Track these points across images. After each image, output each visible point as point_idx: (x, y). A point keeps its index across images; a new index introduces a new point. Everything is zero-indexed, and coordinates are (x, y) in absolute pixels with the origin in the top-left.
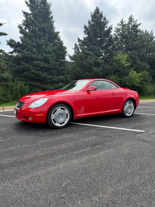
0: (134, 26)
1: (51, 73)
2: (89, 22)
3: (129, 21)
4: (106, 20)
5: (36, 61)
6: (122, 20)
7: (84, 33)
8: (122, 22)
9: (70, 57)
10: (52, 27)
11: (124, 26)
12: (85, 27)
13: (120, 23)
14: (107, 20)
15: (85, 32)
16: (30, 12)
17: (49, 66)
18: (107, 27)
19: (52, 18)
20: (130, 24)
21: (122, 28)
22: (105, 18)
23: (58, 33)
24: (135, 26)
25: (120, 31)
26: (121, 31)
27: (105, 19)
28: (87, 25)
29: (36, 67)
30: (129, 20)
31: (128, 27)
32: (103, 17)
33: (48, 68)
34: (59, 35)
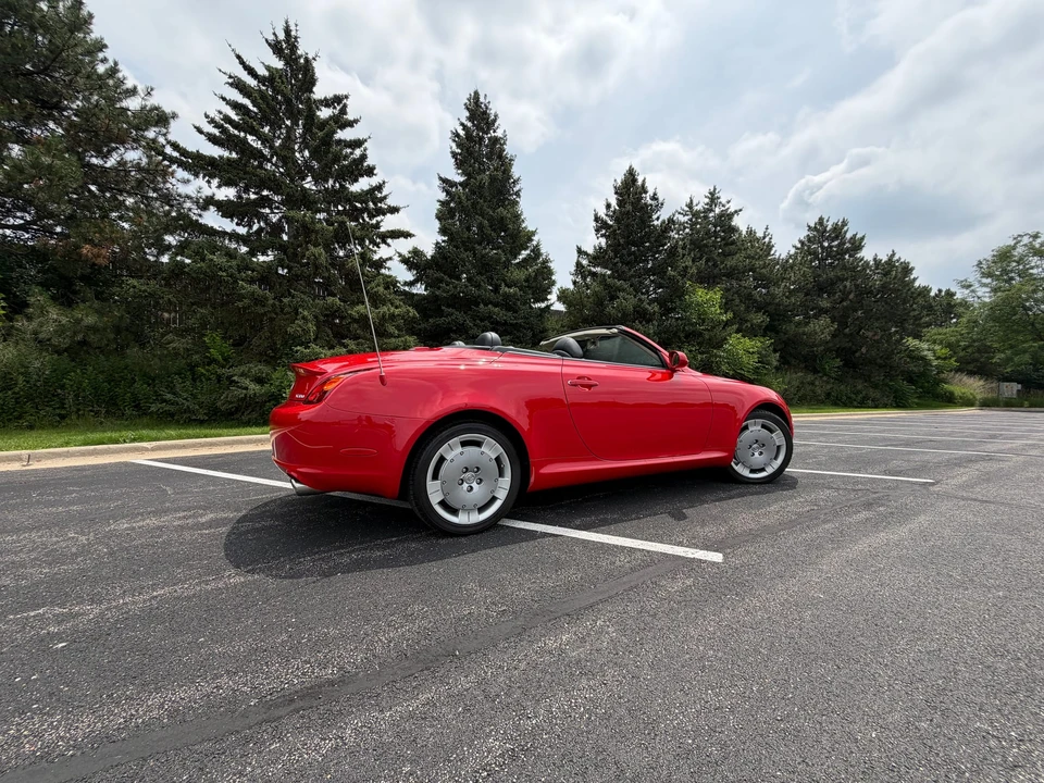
0: (722, 215)
1: (518, 338)
2: (608, 206)
3: (707, 204)
4: (657, 199)
5: (486, 305)
6: (691, 201)
7: (594, 232)
8: (690, 206)
9: (564, 296)
10: (517, 217)
11: (696, 214)
12: (597, 219)
13: (687, 209)
14: (661, 200)
15: (597, 230)
16: (459, 179)
17: (515, 318)
18: (658, 219)
19: (518, 194)
20: (711, 210)
21: (691, 220)
22: (655, 194)
23: (533, 233)
24: (726, 217)
25: (685, 228)
26: (687, 230)
27: (654, 198)
28: (602, 213)
29: (482, 320)
30: (707, 200)
31: (706, 217)
32: (646, 192)
33: (511, 325)
34: (536, 238)
